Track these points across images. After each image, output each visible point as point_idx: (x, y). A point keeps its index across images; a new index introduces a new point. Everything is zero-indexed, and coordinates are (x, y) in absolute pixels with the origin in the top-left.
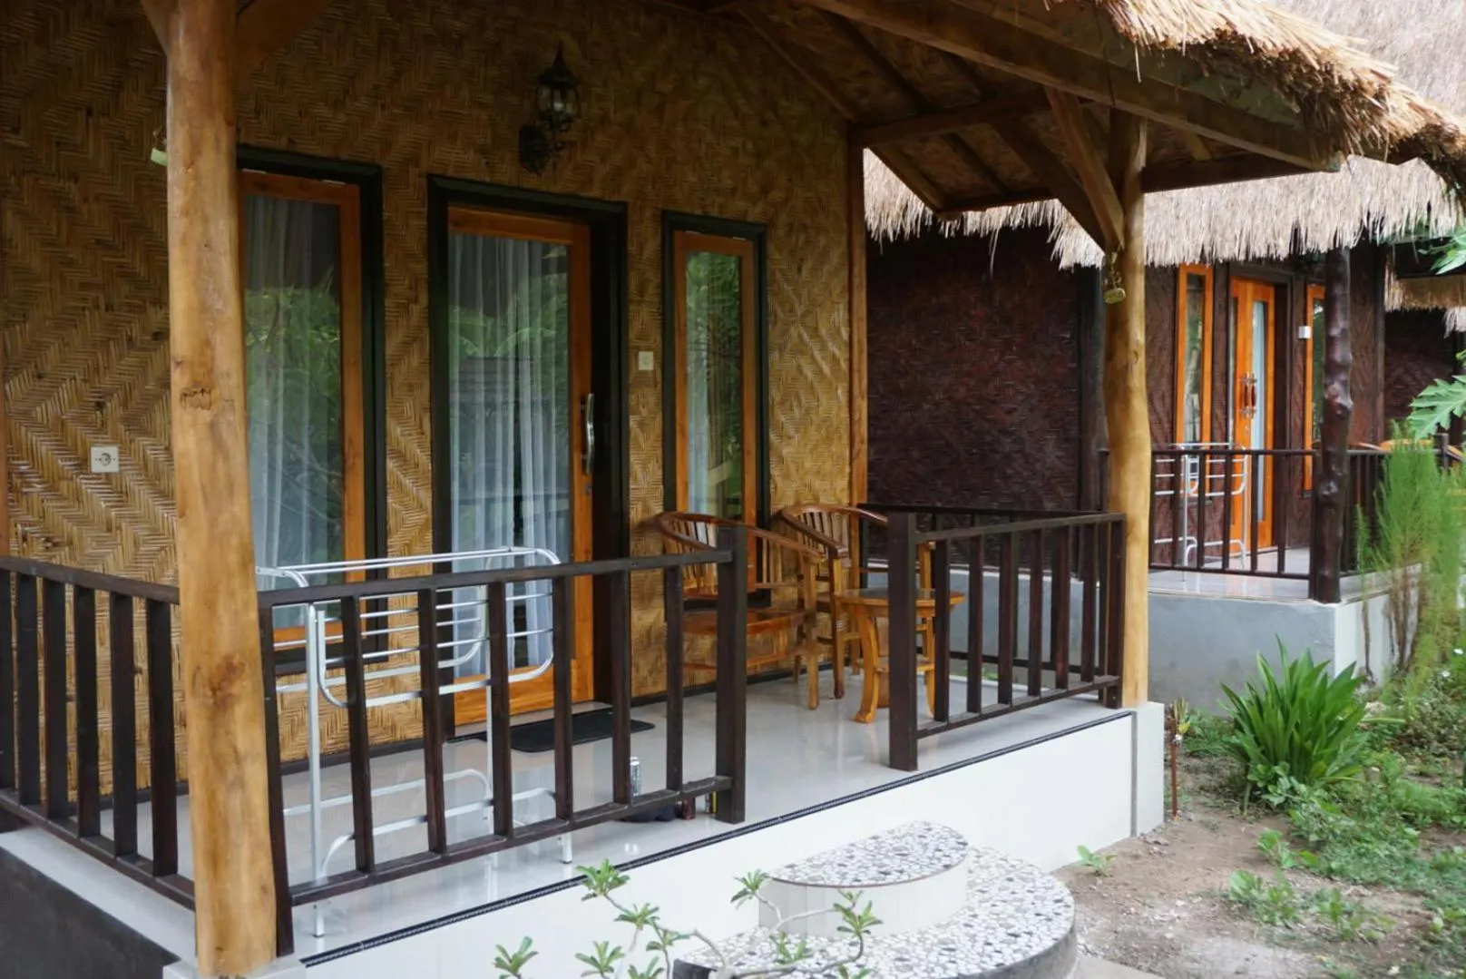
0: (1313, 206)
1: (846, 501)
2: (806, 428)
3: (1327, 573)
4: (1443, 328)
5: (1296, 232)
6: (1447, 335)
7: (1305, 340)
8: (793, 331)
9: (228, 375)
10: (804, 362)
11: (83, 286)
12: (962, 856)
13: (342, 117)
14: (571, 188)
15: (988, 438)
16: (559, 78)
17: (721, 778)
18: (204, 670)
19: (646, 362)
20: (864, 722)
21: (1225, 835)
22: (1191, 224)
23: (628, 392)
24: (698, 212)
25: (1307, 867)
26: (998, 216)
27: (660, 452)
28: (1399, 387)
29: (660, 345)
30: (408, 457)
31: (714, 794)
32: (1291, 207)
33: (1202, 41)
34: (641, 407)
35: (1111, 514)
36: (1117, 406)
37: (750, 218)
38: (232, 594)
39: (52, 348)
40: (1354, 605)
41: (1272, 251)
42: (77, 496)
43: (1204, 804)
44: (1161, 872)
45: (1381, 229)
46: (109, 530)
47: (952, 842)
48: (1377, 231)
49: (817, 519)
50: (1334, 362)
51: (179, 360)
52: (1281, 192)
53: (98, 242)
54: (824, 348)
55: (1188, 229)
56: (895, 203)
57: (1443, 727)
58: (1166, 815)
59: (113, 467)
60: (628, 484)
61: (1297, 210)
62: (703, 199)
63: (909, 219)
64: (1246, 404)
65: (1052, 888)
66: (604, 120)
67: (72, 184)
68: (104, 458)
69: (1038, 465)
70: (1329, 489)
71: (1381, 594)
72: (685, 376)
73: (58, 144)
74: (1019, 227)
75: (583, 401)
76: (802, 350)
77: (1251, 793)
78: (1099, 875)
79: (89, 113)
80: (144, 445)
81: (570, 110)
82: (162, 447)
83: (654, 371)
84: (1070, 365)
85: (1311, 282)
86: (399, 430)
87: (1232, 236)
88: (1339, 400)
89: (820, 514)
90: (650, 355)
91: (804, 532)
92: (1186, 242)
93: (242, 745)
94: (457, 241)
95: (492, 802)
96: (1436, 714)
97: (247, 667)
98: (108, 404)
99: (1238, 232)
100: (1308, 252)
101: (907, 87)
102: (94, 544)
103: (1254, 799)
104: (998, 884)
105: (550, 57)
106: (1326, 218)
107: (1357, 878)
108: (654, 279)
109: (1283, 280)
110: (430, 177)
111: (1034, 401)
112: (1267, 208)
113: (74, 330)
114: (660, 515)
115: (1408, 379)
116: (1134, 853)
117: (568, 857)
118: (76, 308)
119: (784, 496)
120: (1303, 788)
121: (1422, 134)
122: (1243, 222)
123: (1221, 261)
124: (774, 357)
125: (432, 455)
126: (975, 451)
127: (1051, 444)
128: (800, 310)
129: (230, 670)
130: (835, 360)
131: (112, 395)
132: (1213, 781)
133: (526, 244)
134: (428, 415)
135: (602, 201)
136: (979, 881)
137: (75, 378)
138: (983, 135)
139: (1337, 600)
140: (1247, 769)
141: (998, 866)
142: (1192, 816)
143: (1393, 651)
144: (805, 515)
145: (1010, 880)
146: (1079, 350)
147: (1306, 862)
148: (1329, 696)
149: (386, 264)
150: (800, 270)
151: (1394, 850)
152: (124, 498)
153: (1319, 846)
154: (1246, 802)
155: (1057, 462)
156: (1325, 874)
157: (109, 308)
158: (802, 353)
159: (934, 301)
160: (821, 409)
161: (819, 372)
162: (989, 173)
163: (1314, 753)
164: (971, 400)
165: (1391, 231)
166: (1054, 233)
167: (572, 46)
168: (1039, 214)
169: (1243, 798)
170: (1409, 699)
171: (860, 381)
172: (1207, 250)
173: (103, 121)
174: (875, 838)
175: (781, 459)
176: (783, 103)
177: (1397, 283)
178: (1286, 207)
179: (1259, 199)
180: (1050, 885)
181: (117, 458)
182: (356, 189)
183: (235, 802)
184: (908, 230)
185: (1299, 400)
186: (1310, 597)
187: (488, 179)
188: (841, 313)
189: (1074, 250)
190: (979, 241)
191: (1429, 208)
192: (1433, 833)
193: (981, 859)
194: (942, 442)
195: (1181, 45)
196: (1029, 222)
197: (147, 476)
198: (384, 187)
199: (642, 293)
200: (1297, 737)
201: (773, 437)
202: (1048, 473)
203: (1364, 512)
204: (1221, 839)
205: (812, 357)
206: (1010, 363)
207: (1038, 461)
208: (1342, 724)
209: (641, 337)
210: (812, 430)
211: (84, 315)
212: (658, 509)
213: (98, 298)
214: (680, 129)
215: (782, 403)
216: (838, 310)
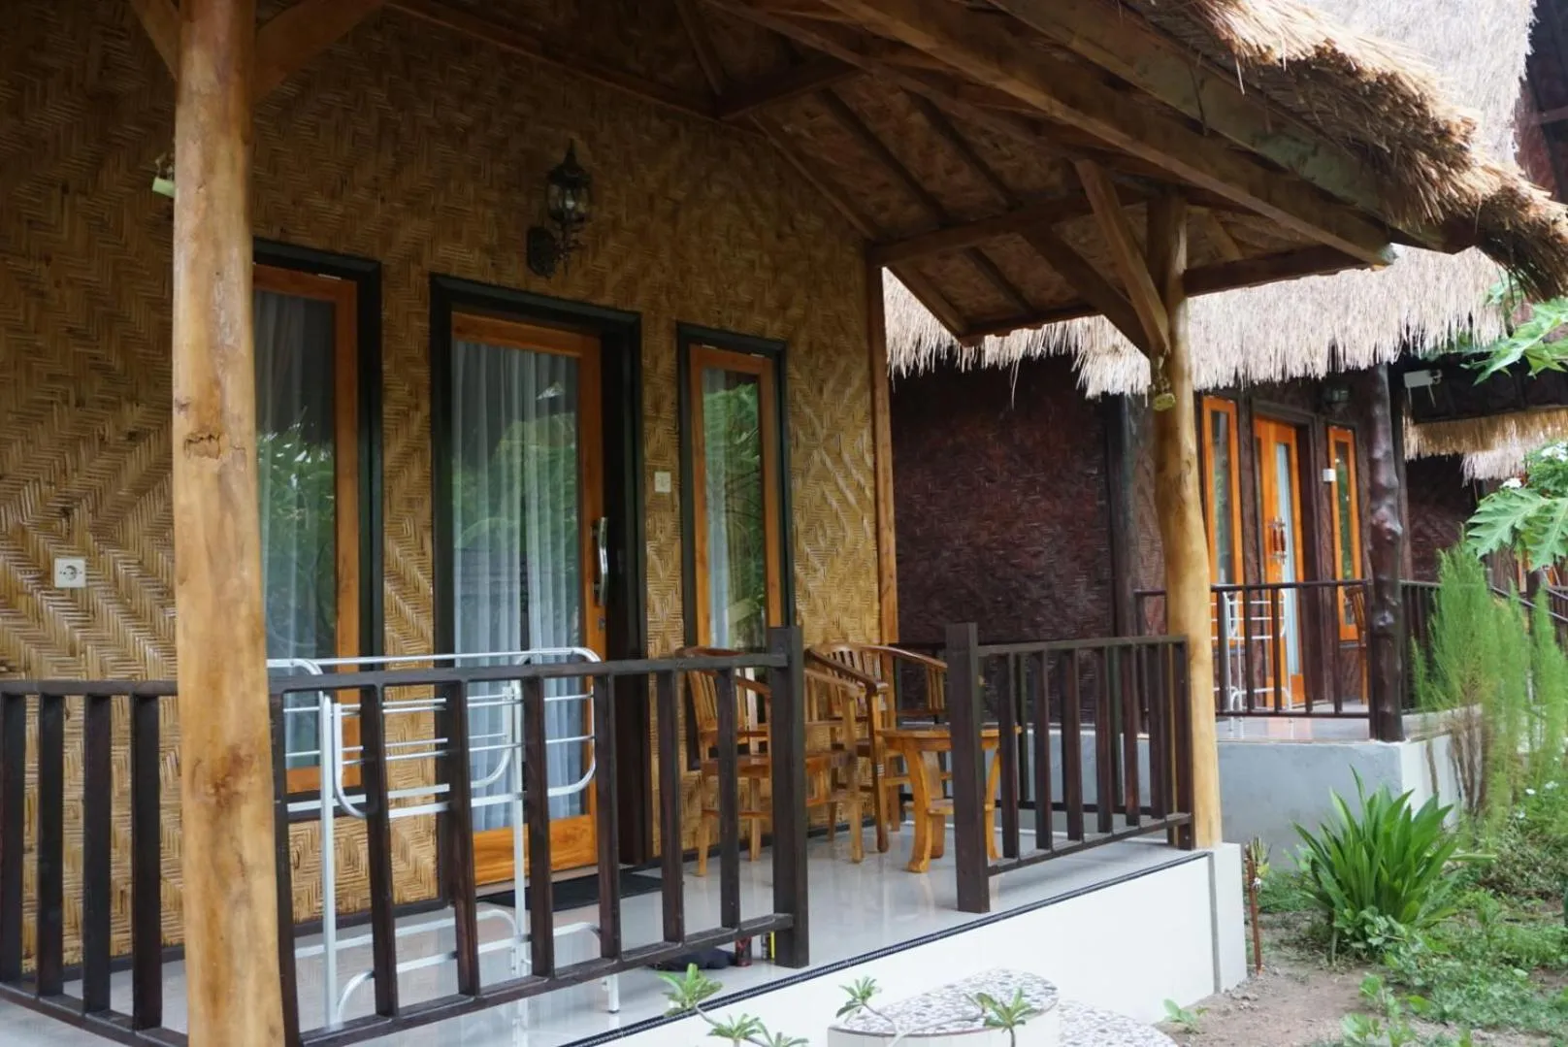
0: (1349, 323)
1: (876, 641)
2: (832, 561)
3: (1388, 709)
4: (1462, 475)
5: (1333, 350)
6: (1465, 483)
7: (1330, 483)
8: (816, 456)
9: (240, 419)
10: (828, 489)
11: (52, 378)
12: (1053, 999)
13: (339, 209)
14: (582, 294)
15: (1014, 584)
16: (570, 176)
17: (781, 915)
18: (205, 764)
19: (663, 483)
20: (918, 872)
21: (1317, 987)
22: (1222, 346)
23: (645, 517)
24: (714, 326)
25: (1417, 1014)
26: (1020, 343)
27: (678, 582)
28: (1421, 540)
29: (677, 463)
30: (408, 578)
31: (773, 935)
32: (1327, 325)
33: (1303, 58)
34: (658, 532)
35: (1172, 637)
36: (1172, 519)
37: (769, 335)
38: (239, 674)
39: (14, 447)
40: (1417, 744)
41: (1309, 371)
42: (38, 615)
43: (1288, 959)
44: (1256, 1026)
45: (1422, 341)
46: (73, 654)
47: (1039, 987)
48: (1419, 345)
49: (847, 659)
50: (1381, 485)
51: (184, 402)
52: (1315, 309)
53: (70, 330)
54: (848, 475)
55: (1220, 352)
56: (907, 338)
57: (1527, 870)
58: (1249, 971)
59: (79, 582)
60: (646, 617)
61: (1333, 327)
62: (719, 313)
63: (922, 354)
64: (1276, 549)
65: (1152, 1037)
66: (615, 225)
67: (44, 266)
68: (69, 572)
69: (1069, 611)
70: (1384, 619)
71: (1443, 734)
72: (705, 499)
73: (30, 222)
74: (1041, 356)
75: (595, 526)
76: (824, 476)
77: (1339, 942)
78: (1190, 1032)
79: (65, 190)
80: (114, 558)
81: (582, 208)
82: (136, 561)
83: (672, 494)
84: (1098, 503)
85: (1333, 424)
86: (397, 550)
87: (1266, 358)
88: (1388, 525)
89: (851, 653)
90: (667, 476)
91: (833, 667)
92: (1218, 365)
93: (249, 854)
94: (460, 349)
95: (529, 938)
96: (1516, 856)
97: (257, 758)
98: (76, 511)
99: (1272, 353)
100: (1347, 369)
101: (930, 201)
102: (55, 669)
103: (1342, 949)
104: (1091, 1035)
105: (559, 157)
106: (1364, 335)
107: (1474, 1021)
108: (670, 395)
109: (1302, 421)
110: (433, 277)
111: (1062, 543)
112: (1302, 327)
113: (39, 427)
114: (681, 649)
115: (1429, 532)
116: (1223, 1009)
117: (615, 1006)
118: (42, 402)
119: (813, 632)
120: (1401, 928)
121: (1497, 197)
122: (1277, 342)
123: (1257, 383)
124: (797, 485)
125: (433, 578)
126: (1000, 599)
127: (1082, 588)
128: (822, 433)
129: (236, 763)
130: (860, 488)
131: (80, 500)
132: (1293, 935)
133: (533, 356)
134: (429, 534)
135: (616, 310)
136: (1068, 1034)
137: (38, 480)
138: (1011, 250)
139: (1400, 739)
140: (1331, 918)
141: (1085, 1018)
142: (1278, 970)
143: (1460, 795)
144: (834, 654)
145: (1104, 1031)
146: (1108, 485)
147: (1415, 1008)
148: (1414, 830)
149: (385, 367)
150: (821, 391)
151: (1508, 991)
152: (91, 617)
153: (1426, 990)
154: (1334, 954)
155: (1089, 606)
156: (1439, 1019)
157: (80, 403)
158: (826, 479)
159: (950, 442)
160: (847, 540)
161: (844, 501)
162: (1013, 290)
163: (1403, 894)
164: (994, 545)
165: (1432, 345)
166: (1078, 361)
167: (581, 146)
168: (1061, 343)
169: (1329, 949)
170: (1488, 839)
171: (887, 512)
172: (1241, 372)
173: (80, 200)
174: (951, 987)
175: (808, 594)
176: (799, 216)
177: (1415, 429)
178: (1321, 324)
179: (1292, 317)
180: (1148, 1034)
181: (84, 573)
182: (354, 284)
183: (240, 923)
184: (922, 366)
185: (1328, 546)
186: (1372, 736)
187: (494, 281)
188: (865, 438)
189: (1101, 378)
190: (997, 374)
191: (1470, 319)
192: (1541, 974)
193: (1066, 1013)
194: (963, 591)
195: (1281, 61)
196: (1051, 351)
197: (117, 593)
198: (383, 283)
199: (657, 408)
200: (1385, 876)
201: (797, 569)
202: (1080, 618)
203: (1419, 646)
204: (1314, 991)
205: (836, 484)
206: (1033, 503)
207: (1069, 606)
208: (1430, 861)
209: (657, 456)
210: (838, 562)
211: (52, 410)
212: (677, 644)
213: (68, 392)
214: (695, 238)
215: (807, 532)
216: (862, 436)
